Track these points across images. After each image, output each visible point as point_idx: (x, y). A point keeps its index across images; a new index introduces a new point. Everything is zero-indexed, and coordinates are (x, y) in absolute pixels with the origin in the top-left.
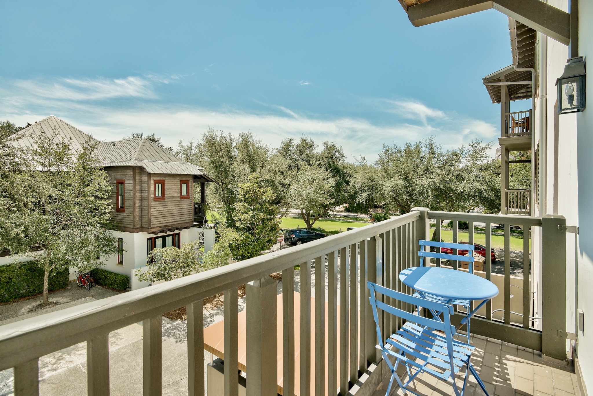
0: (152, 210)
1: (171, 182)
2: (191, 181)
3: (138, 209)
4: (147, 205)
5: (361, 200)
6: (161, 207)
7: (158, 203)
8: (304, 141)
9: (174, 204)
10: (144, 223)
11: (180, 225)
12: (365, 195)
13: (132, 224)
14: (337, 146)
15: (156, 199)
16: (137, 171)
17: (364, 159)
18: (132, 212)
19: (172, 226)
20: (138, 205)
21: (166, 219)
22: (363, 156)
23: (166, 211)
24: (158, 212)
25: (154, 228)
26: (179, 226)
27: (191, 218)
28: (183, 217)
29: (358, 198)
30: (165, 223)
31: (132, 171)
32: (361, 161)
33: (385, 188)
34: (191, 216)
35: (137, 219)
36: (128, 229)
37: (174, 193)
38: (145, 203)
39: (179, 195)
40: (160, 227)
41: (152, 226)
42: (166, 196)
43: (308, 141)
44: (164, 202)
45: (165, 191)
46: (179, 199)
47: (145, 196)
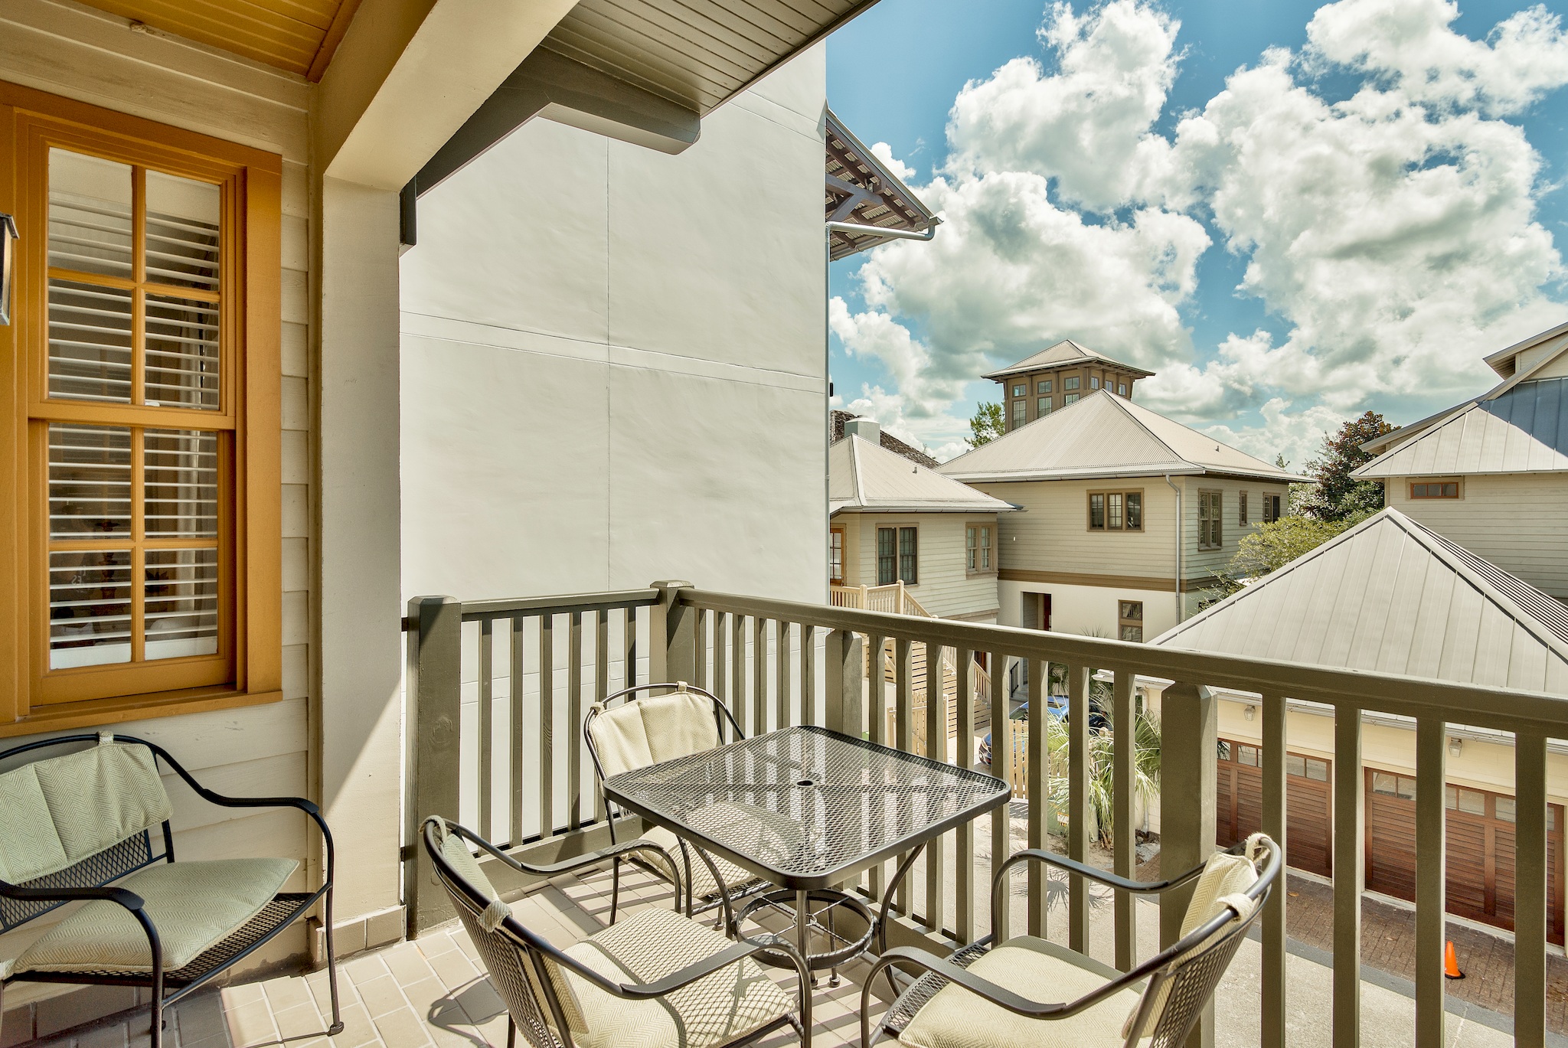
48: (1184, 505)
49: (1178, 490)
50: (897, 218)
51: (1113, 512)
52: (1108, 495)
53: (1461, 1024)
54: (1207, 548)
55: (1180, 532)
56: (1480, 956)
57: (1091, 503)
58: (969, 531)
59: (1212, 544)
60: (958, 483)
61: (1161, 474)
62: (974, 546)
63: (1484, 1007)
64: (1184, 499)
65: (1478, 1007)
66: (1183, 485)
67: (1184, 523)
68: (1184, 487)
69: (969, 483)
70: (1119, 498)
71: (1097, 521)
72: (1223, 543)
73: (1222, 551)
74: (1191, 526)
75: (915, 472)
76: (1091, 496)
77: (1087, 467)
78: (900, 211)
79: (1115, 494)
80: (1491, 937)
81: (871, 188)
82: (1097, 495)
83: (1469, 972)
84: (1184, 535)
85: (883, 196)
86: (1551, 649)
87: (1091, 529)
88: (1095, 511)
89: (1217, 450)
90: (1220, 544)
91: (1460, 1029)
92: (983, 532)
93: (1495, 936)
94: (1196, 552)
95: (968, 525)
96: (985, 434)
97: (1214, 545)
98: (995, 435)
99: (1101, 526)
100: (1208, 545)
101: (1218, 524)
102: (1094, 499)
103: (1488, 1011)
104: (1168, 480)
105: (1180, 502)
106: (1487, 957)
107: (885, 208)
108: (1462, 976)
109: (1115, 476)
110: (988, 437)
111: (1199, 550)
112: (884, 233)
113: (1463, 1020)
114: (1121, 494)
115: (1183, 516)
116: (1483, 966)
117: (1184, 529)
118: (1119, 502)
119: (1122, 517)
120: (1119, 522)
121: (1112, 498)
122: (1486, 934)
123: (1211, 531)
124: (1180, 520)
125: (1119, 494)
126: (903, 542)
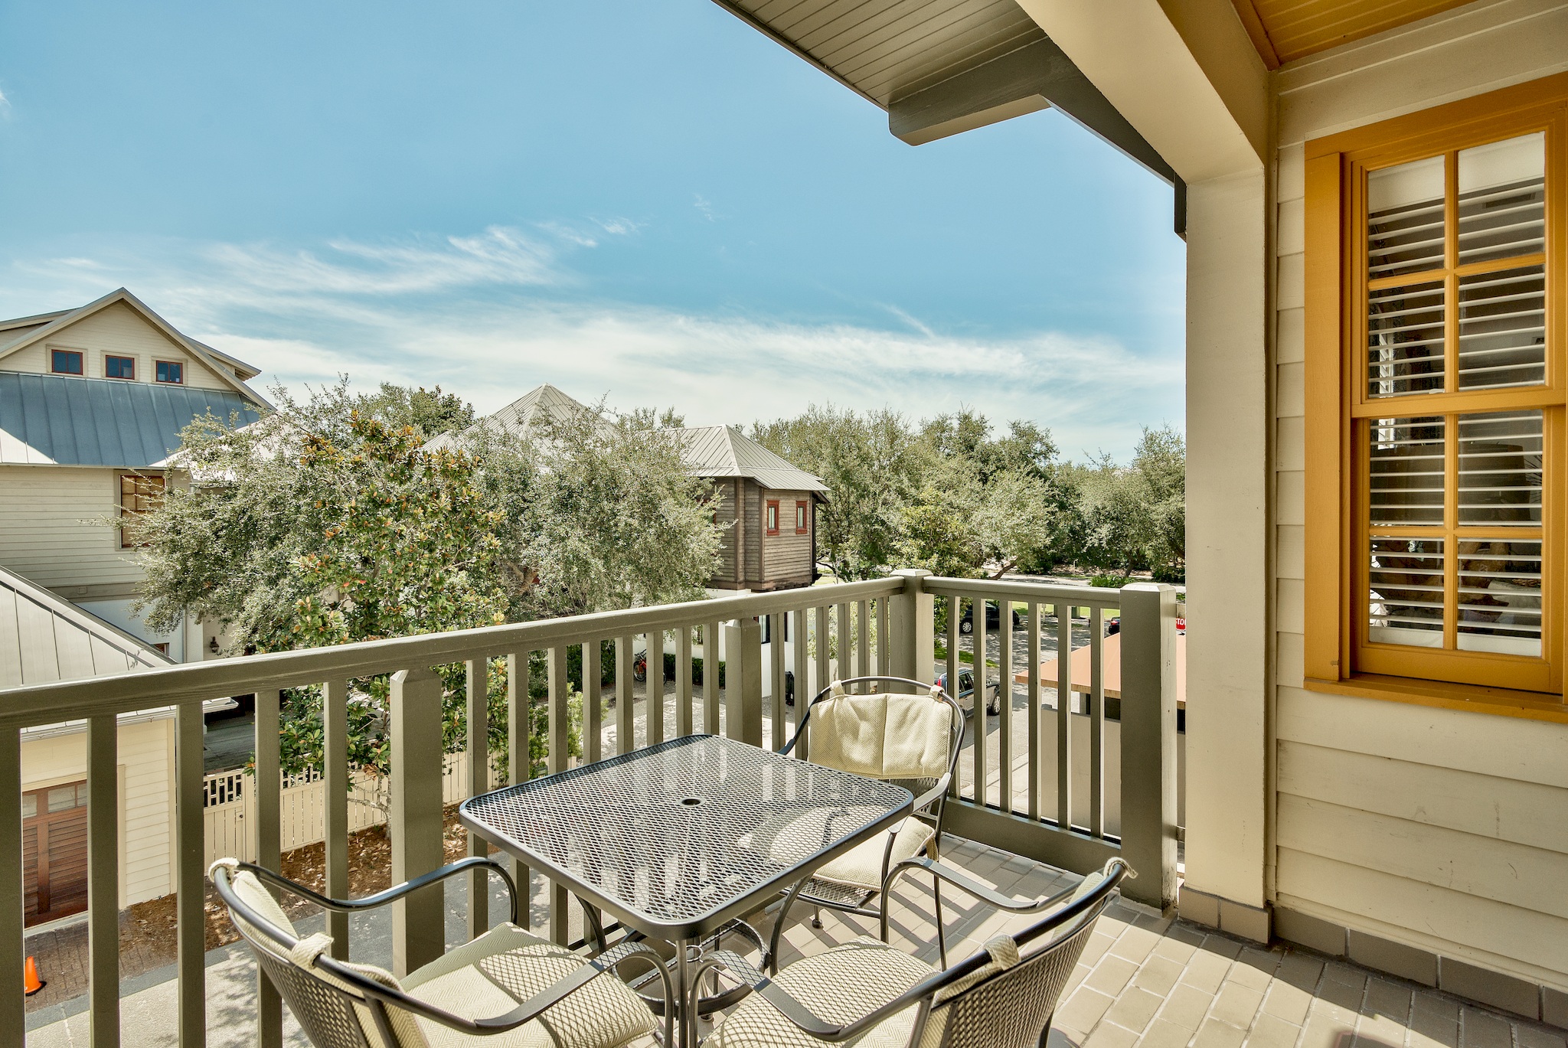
0: (766, 551)
1: (786, 505)
2: (808, 502)
3: (741, 550)
4: (758, 544)
5: (1097, 541)
6: (775, 547)
7: (771, 539)
8: (965, 419)
9: (789, 542)
10: (749, 574)
11: (796, 579)
12: (1105, 531)
13: (732, 575)
14: (1040, 429)
15: (770, 533)
16: (741, 485)
17: (1107, 458)
18: (732, 555)
19: (787, 581)
20: (741, 543)
21: (780, 568)
22: (1105, 453)
23: (780, 554)
24: (772, 555)
25: (767, 582)
26: (795, 581)
27: (808, 569)
28: (799, 566)
29: (1090, 538)
30: (777, 575)
31: (733, 485)
32: (1101, 461)
33: (1156, 517)
34: (809, 565)
35: (740, 567)
36: (724, 584)
37: (789, 523)
38: (754, 539)
39: (795, 527)
40: (774, 581)
41: (766, 579)
42: (780, 527)
43: (975, 417)
44: (777, 539)
45: (780, 520)
46: (794, 534)
47: (754, 528)
53: (67, 1026)
56: (49, 956)
63: (77, 996)
65: (72, 1001)
80: (49, 934)
83: (48, 976)
86: (18, 592)
91: (68, 1031)
93: (53, 930)
103: (82, 997)
106: (56, 953)
108: (44, 984)
113: (66, 1021)
116: (57, 962)
122: (43, 934)
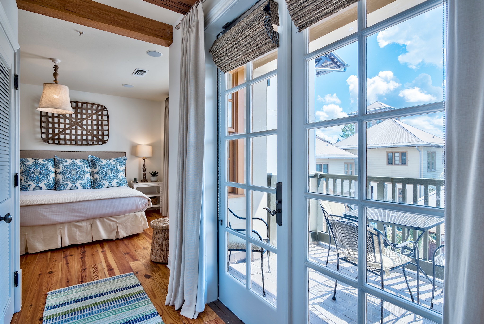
48: (422, 156)
49: (420, 151)
50: (334, 65)
51: (396, 159)
52: (394, 153)
54: (430, 171)
55: (421, 165)
57: (388, 156)
58: (345, 165)
59: (432, 170)
60: (341, 149)
61: (414, 146)
62: (347, 170)
64: (422, 154)
66: (422, 149)
67: (422, 162)
68: (422, 150)
69: (344, 149)
70: (398, 154)
71: (390, 162)
72: (436, 170)
73: (436, 172)
74: (425, 164)
75: (327, 146)
76: (388, 153)
77: (388, 144)
78: (336, 63)
79: (397, 153)
81: (327, 57)
82: (390, 153)
84: (422, 166)
85: (331, 59)
87: (388, 164)
88: (390, 159)
89: (433, 138)
90: (435, 170)
92: (350, 165)
94: (426, 172)
95: (345, 163)
96: (347, 134)
97: (433, 170)
98: (350, 134)
99: (392, 163)
100: (431, 170)
101: (434, 163)
102: (389, 154)
104: (417, 148)
105: (421, 155)
107: (331, 62)
109: (397, 147)
110: (348, 134)
111: (428, 172)
112: (329, 70)
114: (399, 153)
115: (422, 160)
117: (422, 164)
118: (398, 156)
119: (399, 160)
120: (398, 162)
121: (396, 154)
123: (432, 166)
124: (421, 161)
125: (398, 153)
126: (324, 168)
